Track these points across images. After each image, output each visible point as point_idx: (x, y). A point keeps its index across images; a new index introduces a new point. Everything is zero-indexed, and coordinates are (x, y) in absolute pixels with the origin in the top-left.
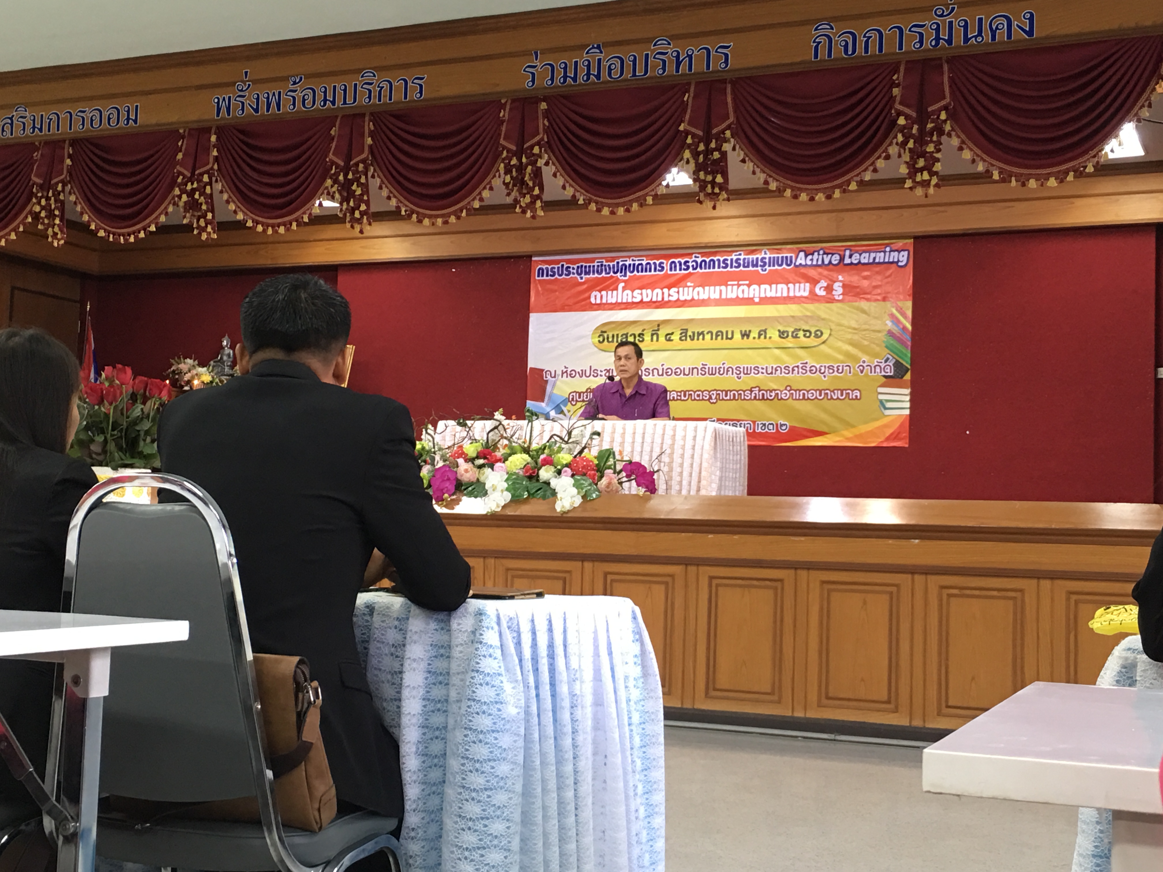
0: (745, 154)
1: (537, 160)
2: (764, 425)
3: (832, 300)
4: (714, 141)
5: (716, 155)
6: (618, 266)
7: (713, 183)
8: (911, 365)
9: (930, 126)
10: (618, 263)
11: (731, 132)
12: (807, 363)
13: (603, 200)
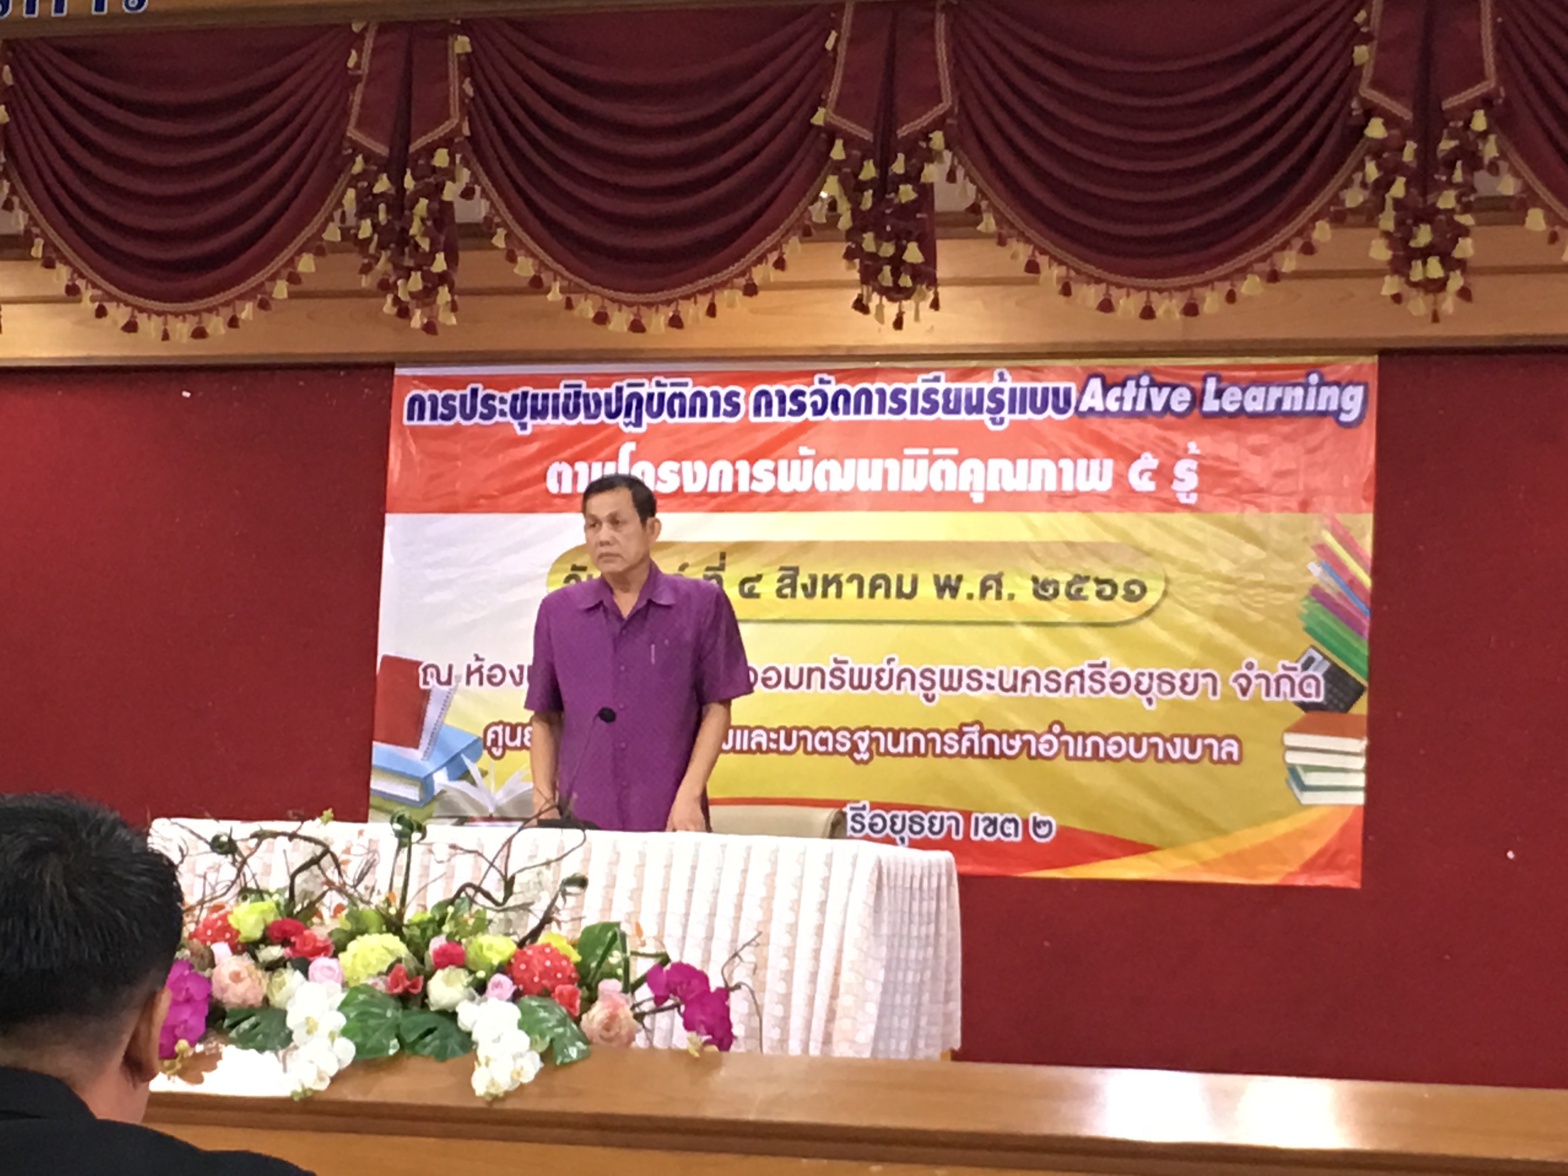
0: (979, 190)
1: (443, 185)
2: (993, 822)
3: (1172, 505)
4: (901, 157)
5: (907, 193)
6: (619, 399)
7: (897, 263)
8: (1370, 679)
9: (1446, 145)
10: (619, 390)
11: (945, 135)
12: (1104, 665)
13: (611, 293)
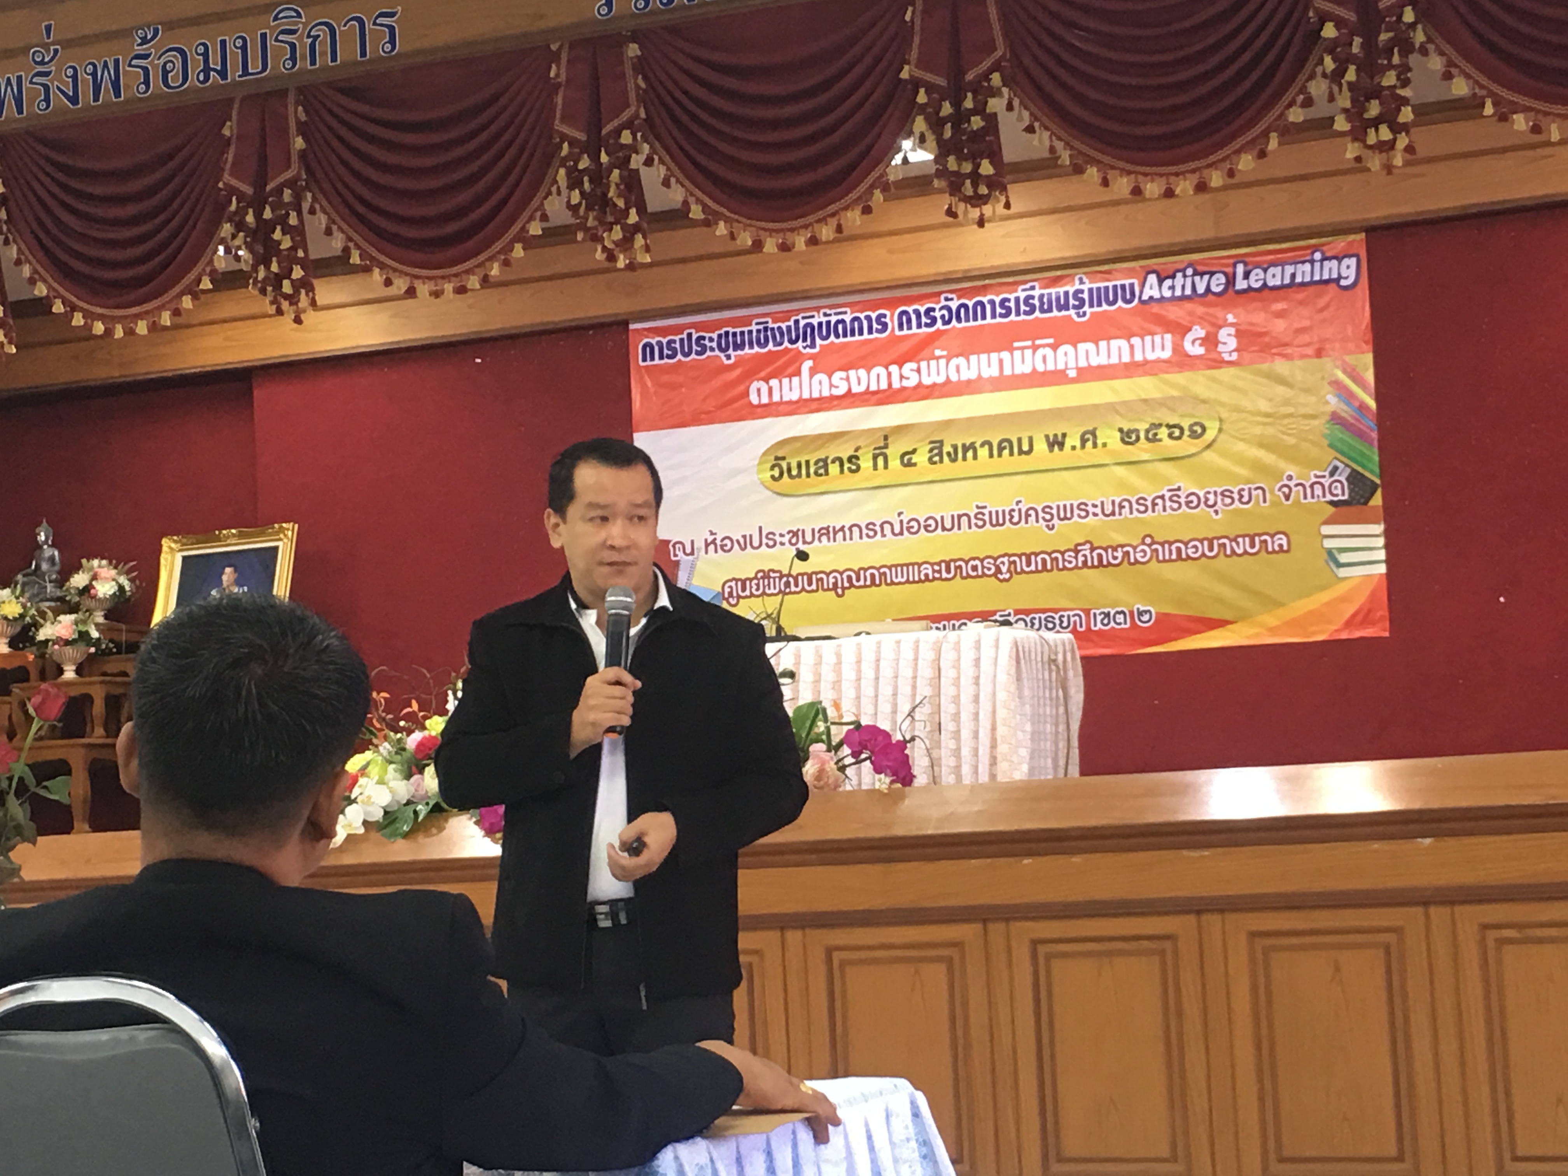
0: (1031, 114)
1: (630, 157)
2: (1107, 615)
3: (1219, 363)
4: (970, 95)
5: (977, 122)
6: (797, 329)
7: (975, 177)
8: (1381, 477)
9: (1384, 37)
10: (797, 322)
11: (1001, 75)
12: (1179, 489)
13: (763, 224)
